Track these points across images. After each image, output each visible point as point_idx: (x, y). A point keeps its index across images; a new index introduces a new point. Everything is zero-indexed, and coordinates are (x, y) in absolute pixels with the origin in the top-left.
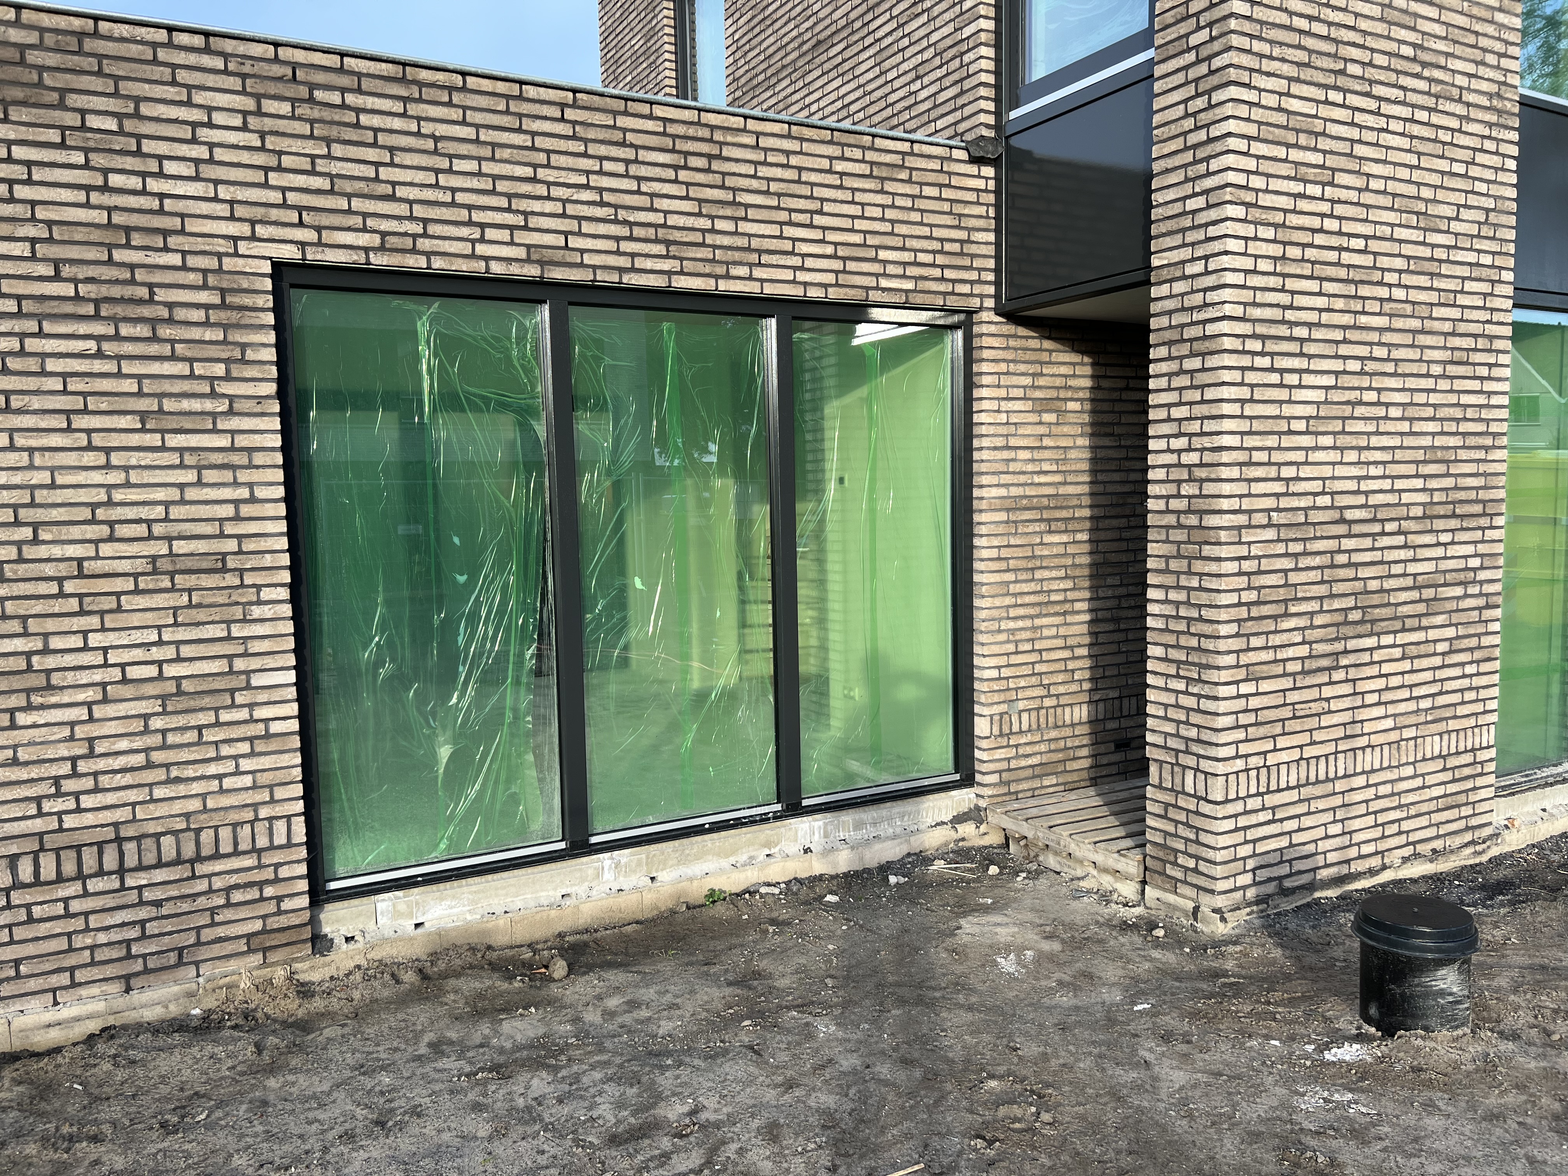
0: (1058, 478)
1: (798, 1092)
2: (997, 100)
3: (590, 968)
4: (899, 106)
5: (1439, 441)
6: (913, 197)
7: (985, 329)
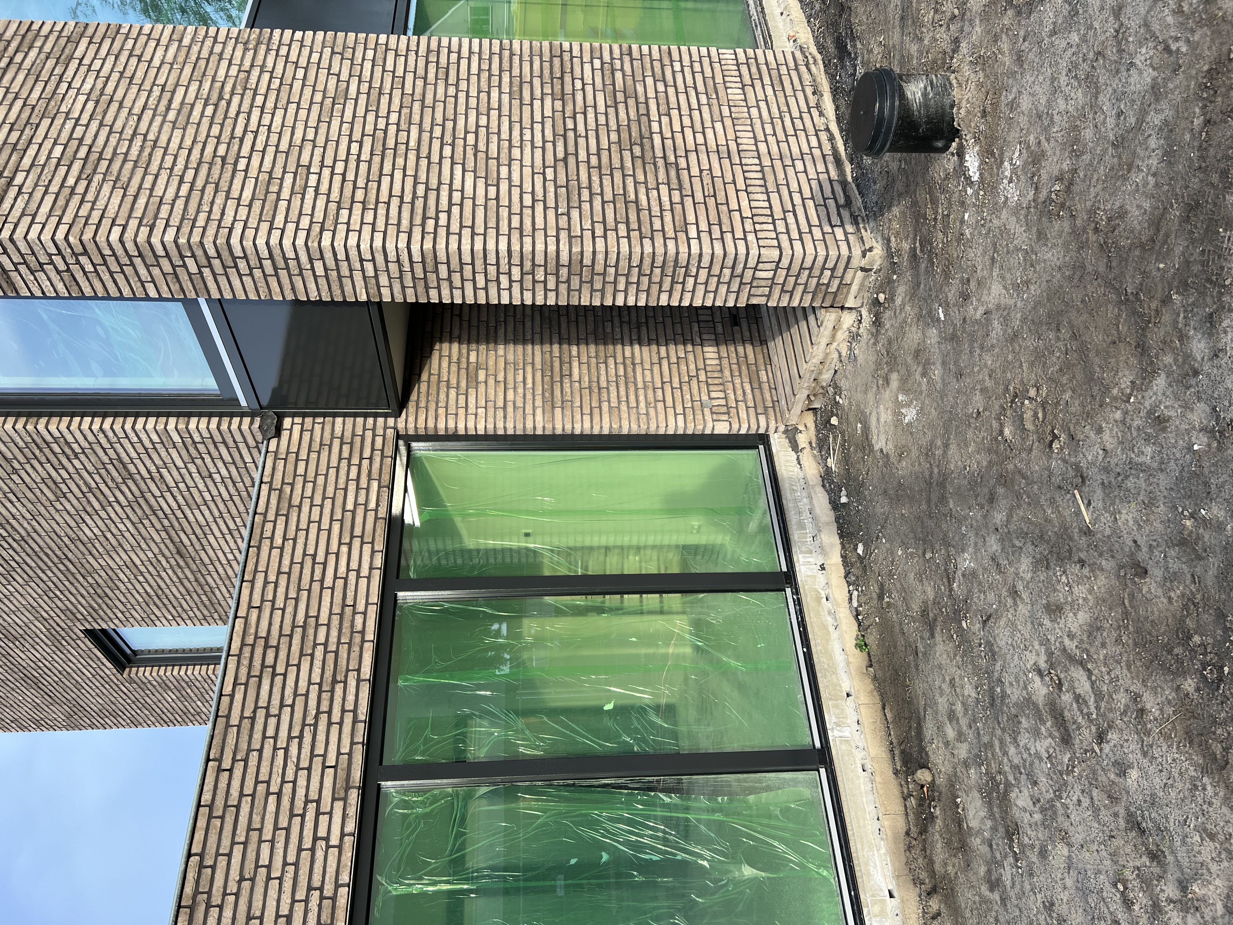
0: (529, 369)
1: (1020, 587)
2: (232, 415)
3: (922, 750)
4: (233, 491)
5: (506, 88)
6: (305, 482)
7: (411, 425)
